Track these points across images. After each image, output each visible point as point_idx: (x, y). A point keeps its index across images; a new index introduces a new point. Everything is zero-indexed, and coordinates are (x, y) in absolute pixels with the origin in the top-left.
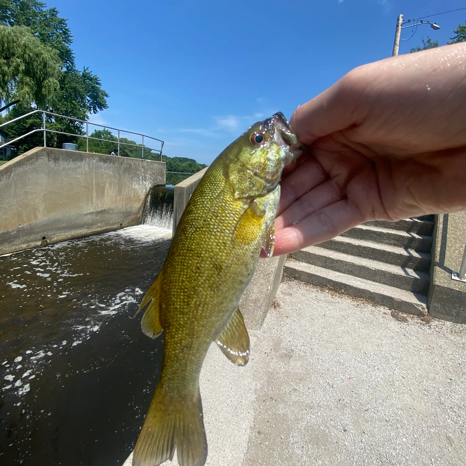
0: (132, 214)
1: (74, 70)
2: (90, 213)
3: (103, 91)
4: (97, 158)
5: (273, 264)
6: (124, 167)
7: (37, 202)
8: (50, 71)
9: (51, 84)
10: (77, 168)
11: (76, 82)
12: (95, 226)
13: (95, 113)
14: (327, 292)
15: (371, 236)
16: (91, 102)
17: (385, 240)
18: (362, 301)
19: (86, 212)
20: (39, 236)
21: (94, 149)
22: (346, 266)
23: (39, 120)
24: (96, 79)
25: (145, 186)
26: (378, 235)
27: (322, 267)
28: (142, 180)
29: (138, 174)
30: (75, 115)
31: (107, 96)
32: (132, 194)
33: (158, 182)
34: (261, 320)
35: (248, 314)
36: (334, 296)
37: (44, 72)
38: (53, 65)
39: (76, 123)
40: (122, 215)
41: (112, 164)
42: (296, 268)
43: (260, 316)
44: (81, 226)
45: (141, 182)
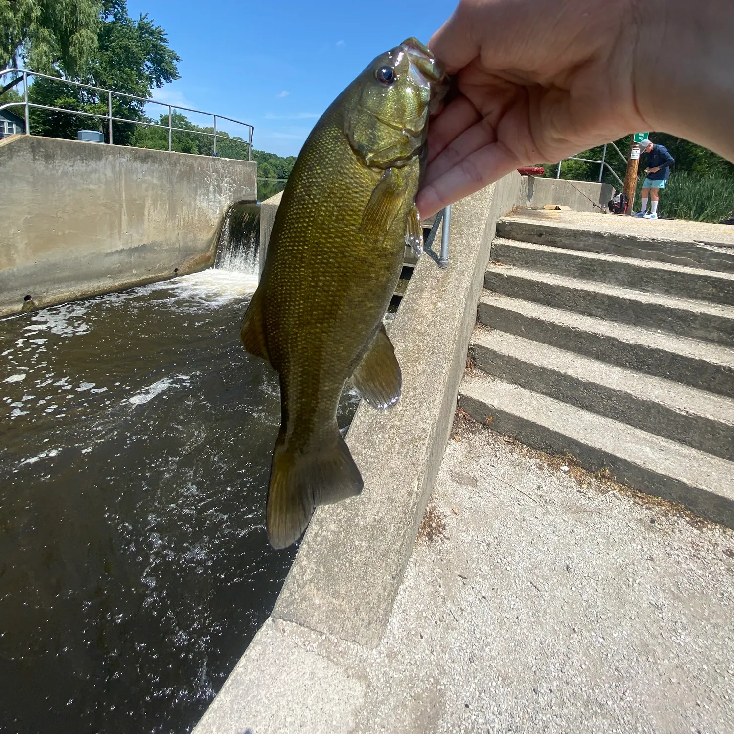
0: (195, 251)
1: (125, 19)
2: (117, 251)
3: (172, 52)
4: (128, 155)
5: (428, 408)
6: (180, 171)
7: (13, 234)
8: (83, 19)
9: (84, 40)
10: (91, 172)
11: (128, 38)
12: (127, 274)
13: (158, 86)
14: (565, 472)
15: (660, 320)
16: (151, 69)
17: (696, 329)
18: (659, 504)
19: (109, 251)
20: (19, 294)
21: (160, 144)
22: (610, 398)
23: (74, 100)
24: (160, 33)
25: (220, 203)
26: (679, 318)
27: (547, 394)
28: (215, 192)
29: (206, 183)
30: (130, 91)
31: (177, 59)
32: (196, 218)
33: (244, 196)
34: (383, 606)
35: (350, 578)
36: (585, 486)
37: (73, 20)
38: (87, 9)
39: (134, 103)
40: (177, 253)
41: (156, 166)
42: (488, 401)
43: (381, 592)
44: (101, 275)
45: (212, 197)
